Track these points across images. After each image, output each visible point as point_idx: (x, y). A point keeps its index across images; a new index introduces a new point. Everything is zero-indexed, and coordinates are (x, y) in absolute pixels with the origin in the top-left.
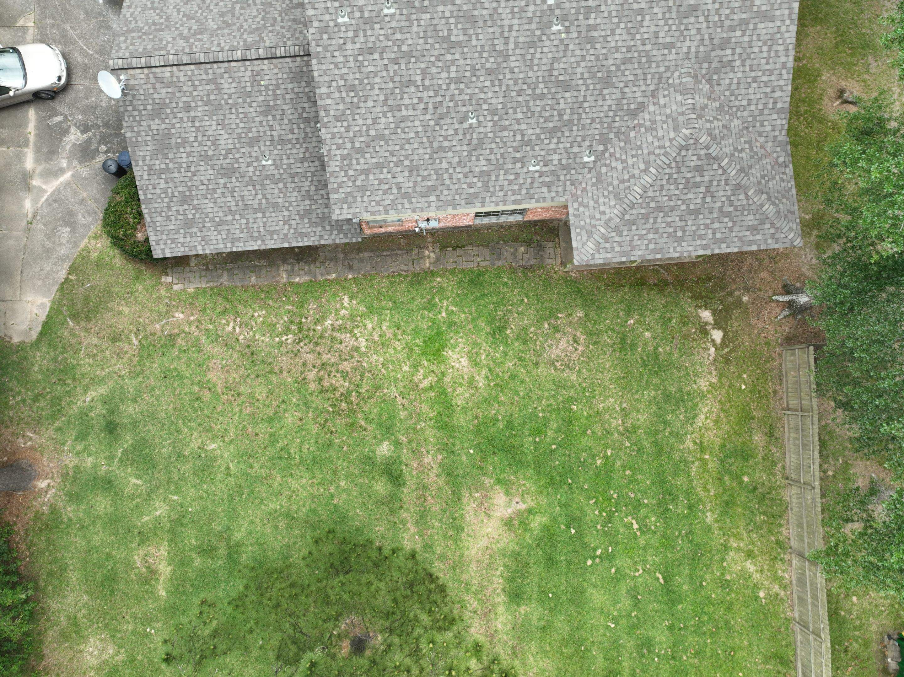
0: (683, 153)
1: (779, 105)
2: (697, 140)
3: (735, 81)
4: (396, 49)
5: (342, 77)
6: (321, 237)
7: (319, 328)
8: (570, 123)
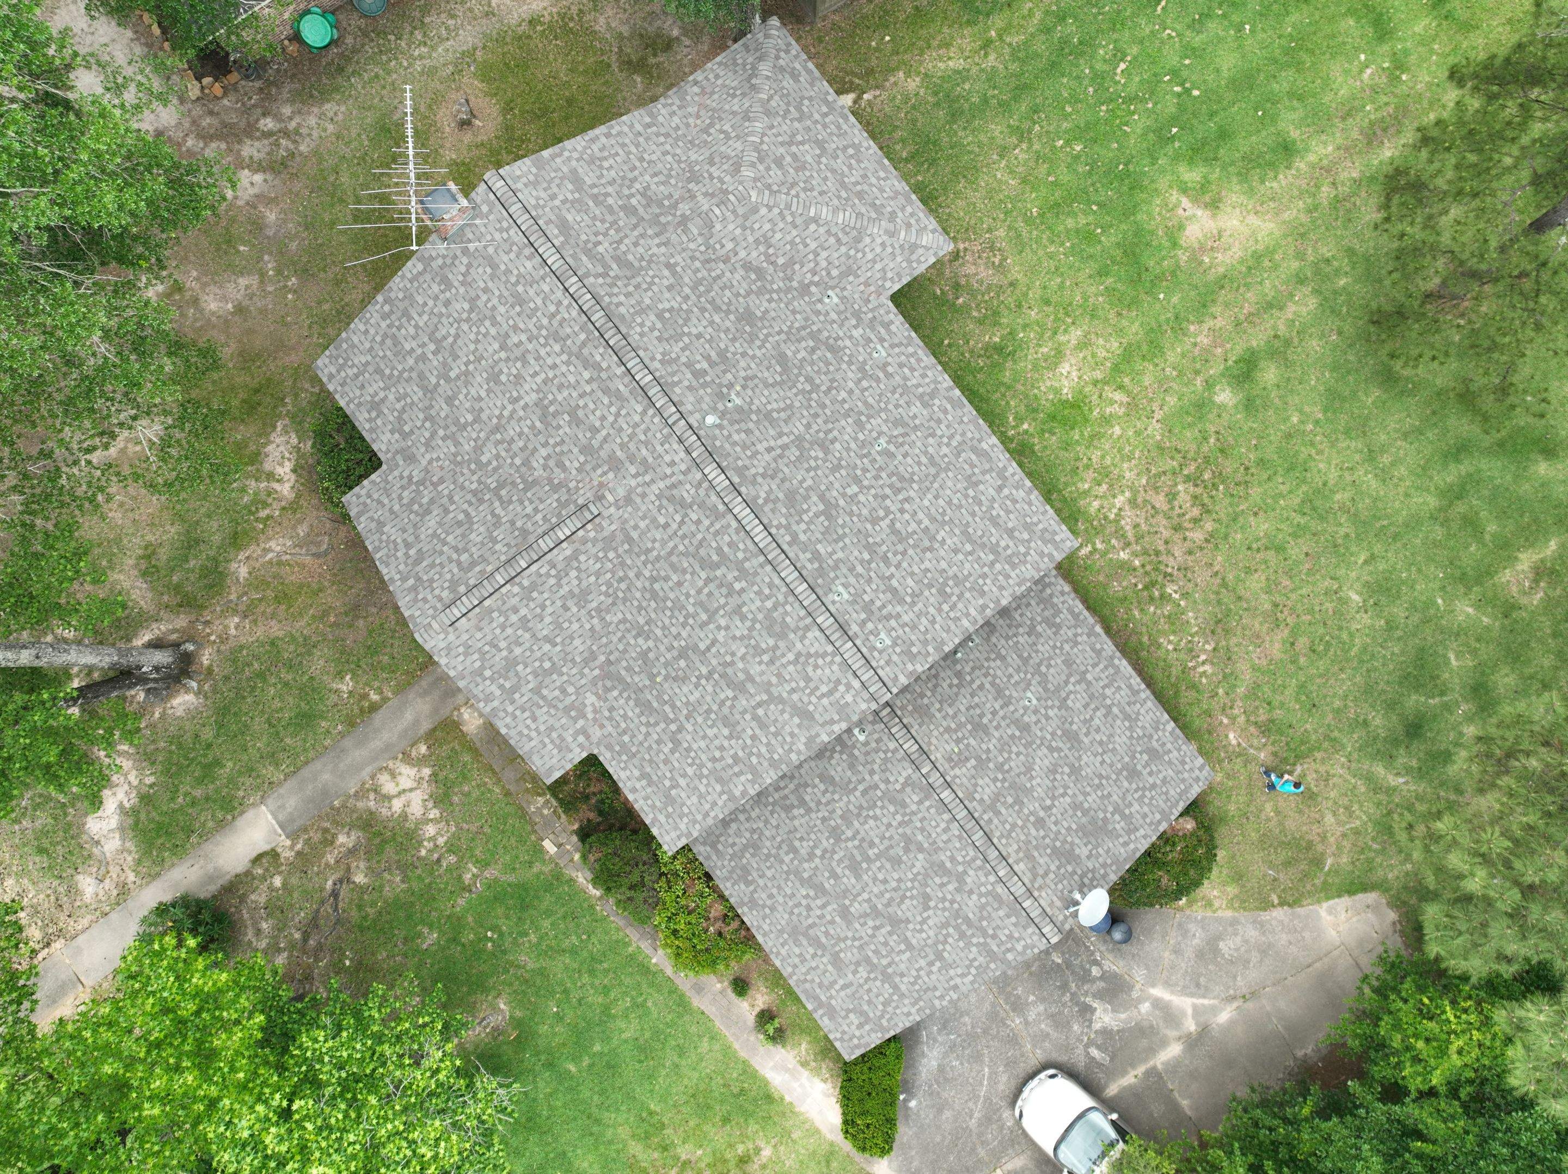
0: (775, 188)
1: (648, 120)
2: (755, 180)
3: (656, 179)
4: (873, 565)
5: (940, 610)
6: (1063, 593)
7: (1137, 563)
8: (813, 335)
